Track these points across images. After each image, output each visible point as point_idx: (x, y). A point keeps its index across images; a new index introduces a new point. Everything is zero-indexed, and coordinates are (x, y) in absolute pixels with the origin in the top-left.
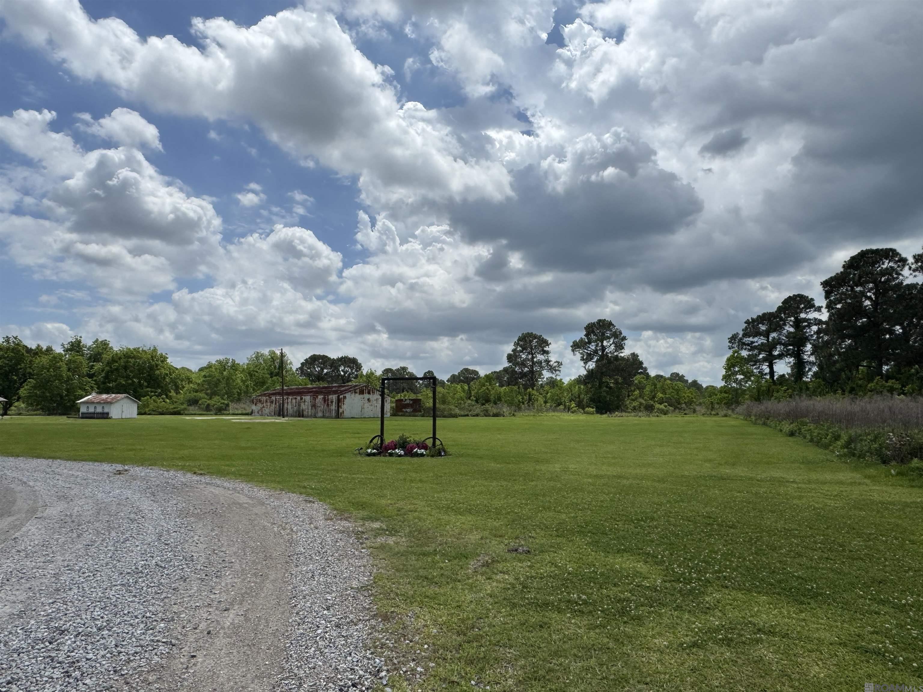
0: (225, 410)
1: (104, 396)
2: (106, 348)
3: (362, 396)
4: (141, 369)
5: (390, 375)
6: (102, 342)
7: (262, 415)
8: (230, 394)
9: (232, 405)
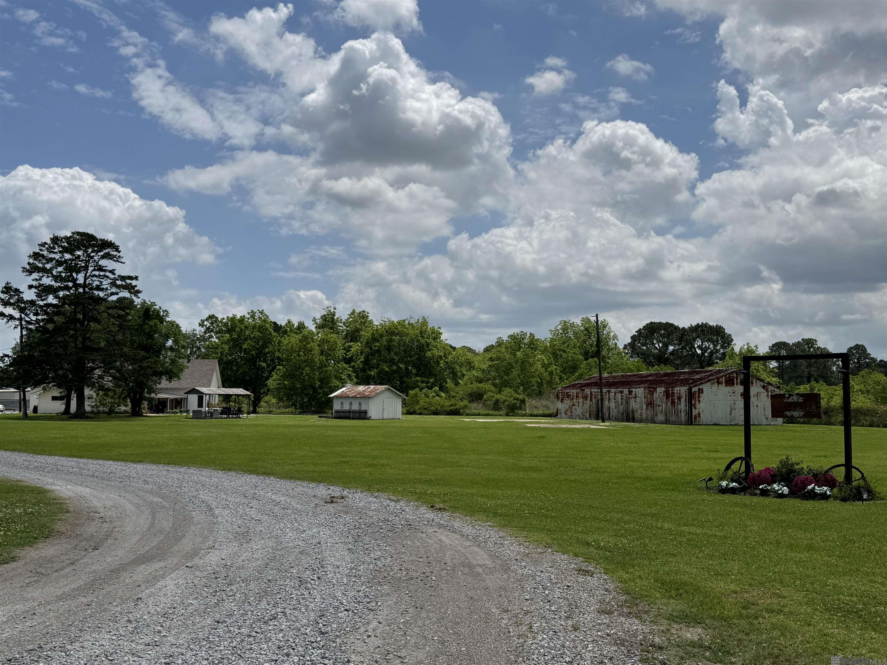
0: (520, 408)
1: (361, 388)
2: (365, 323)
3: (730, 389)
4: (407, 351)
5: (783, 353)
6: (360, 313)
7: (571, 417)
8: (526, 385)
9: (531, 402)
